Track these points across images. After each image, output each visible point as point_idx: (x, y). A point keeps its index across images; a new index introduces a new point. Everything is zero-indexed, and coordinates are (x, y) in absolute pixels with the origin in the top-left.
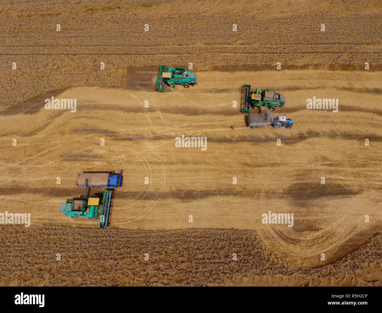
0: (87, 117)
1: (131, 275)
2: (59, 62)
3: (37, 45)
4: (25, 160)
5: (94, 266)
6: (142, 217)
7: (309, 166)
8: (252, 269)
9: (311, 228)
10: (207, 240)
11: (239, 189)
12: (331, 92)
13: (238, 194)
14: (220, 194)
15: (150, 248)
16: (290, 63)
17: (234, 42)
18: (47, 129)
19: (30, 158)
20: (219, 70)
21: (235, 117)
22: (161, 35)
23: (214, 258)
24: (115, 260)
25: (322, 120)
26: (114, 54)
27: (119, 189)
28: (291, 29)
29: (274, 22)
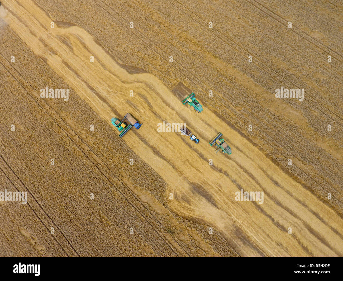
0: (147, 92)
1: (118, 160)
2: (155, 58)
4: (114, 91)
5: (109, 148)
6: (136, 146)
7: (211, 183)
8: (155, 194)
9: (188, 202)
10: (150, 172)
11: (176, 167)
12: (254, 165)
13: (175, 168)
14: (169, 163)
16: (250, 137)
17: (236, 107)
18: (130, 85)
19: (116, 92)
20: (216, 114)
22: (207, 77)
23: (147, 180)
24: (117, 151)
25: (236, 172)
26: (180, 71)
27: (136, 130)
28: (270, 122)
29: (265, 112)
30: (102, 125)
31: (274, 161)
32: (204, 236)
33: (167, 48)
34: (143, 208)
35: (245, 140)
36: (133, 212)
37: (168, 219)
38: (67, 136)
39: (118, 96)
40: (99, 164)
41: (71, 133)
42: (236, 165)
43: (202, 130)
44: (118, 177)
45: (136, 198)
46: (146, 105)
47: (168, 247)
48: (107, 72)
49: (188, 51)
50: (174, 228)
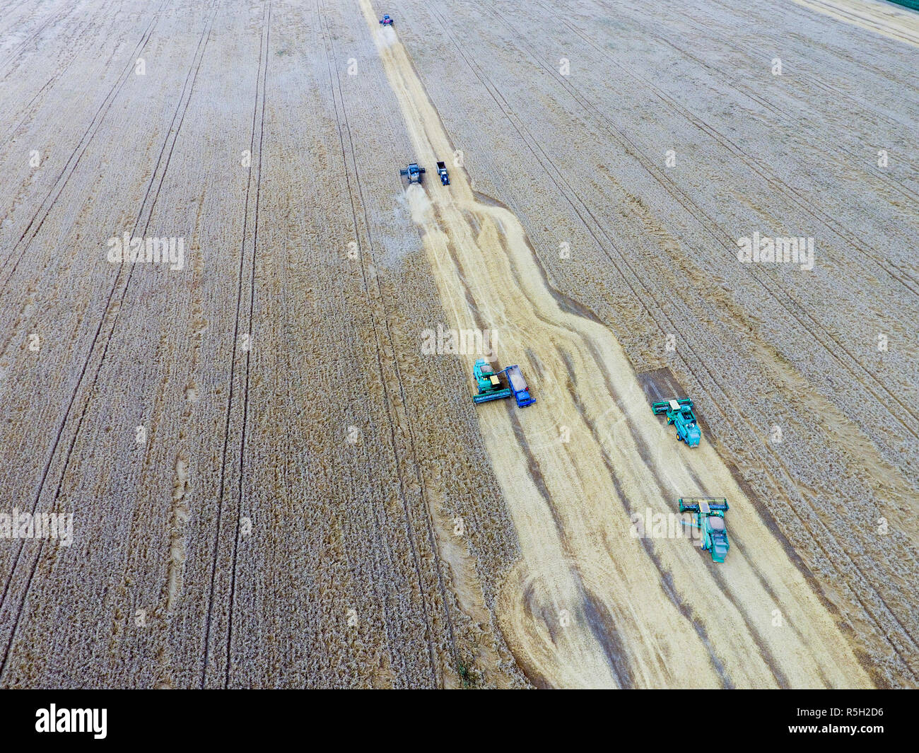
0: (580, 353)
1: (441, 442)
2: (631, 305)
3: (641, 279)
4: (513, 323)
5: (440, 410)
6: (496, 436)
7: (642, 626)
8: (480, 558)
12: (805, 658)
13: (560, 531)
16: (818, 577)
17: (799, 483)
19: (516, 326)
20: (732, 472)
22: (740, 387)
23: (479, 515)
30: (452, 365)
33: (668, 301)
34: (432, 570)
36: (406, 565)
40: (399, 428)
41: (386, 350)
44: (420, 472)
45: (431, 539)
46: (564, 375)
48: (519, 289)
49: (714, 323)
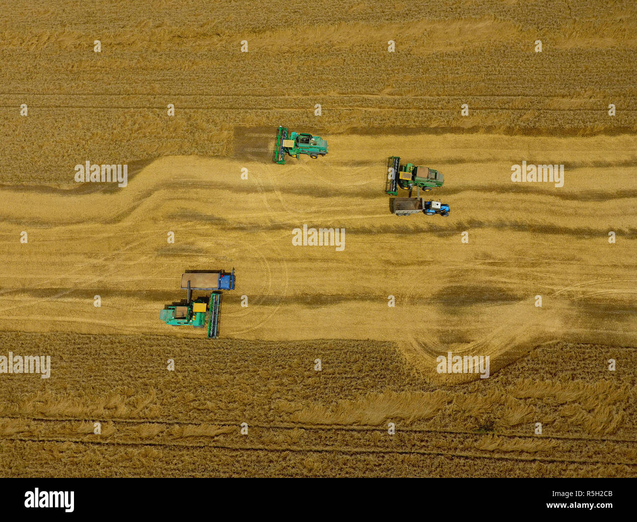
0: (185, 199)
1: (250, 391)
2: (140, 120)
3: (107, 92)
4: (110, 255)
5: (207, 381)
6: (260, 326)
7: (467, 265)
8: (389, 385)
9: (462, 339)
10: (338, 352)
11: (378, 293)
12: (504, 166)
13: (377, 299)
14: (355, 299)
15: (271, 361)
17: (380, 91)
18: (134, 214)
19: (116, 252)
20: (358, 134)
21: (377, 200)
22: (278, 80)
23: (346, 373)
24: (231, 374)
26: (215, 108)
27: (231, 292)
28: (460, 72)
29: (437, 60)
30: (147, 348)
31: (528, 131)
32: (549, 376)
33: (150, 83)
35: (450, 136)
36: (380, 465)
37: (458, 409)
38: (82, 447)
39: (130, 259)
40: (216, 438)
41: (86, 431)
42: (476, 192)
43: (359, 183)
44: (283, 425)
45: (359, 431)
46: (207, 227)
47: (509, 465)
48: (57, 228)
49: (198, 60)
50: (485, 416)
